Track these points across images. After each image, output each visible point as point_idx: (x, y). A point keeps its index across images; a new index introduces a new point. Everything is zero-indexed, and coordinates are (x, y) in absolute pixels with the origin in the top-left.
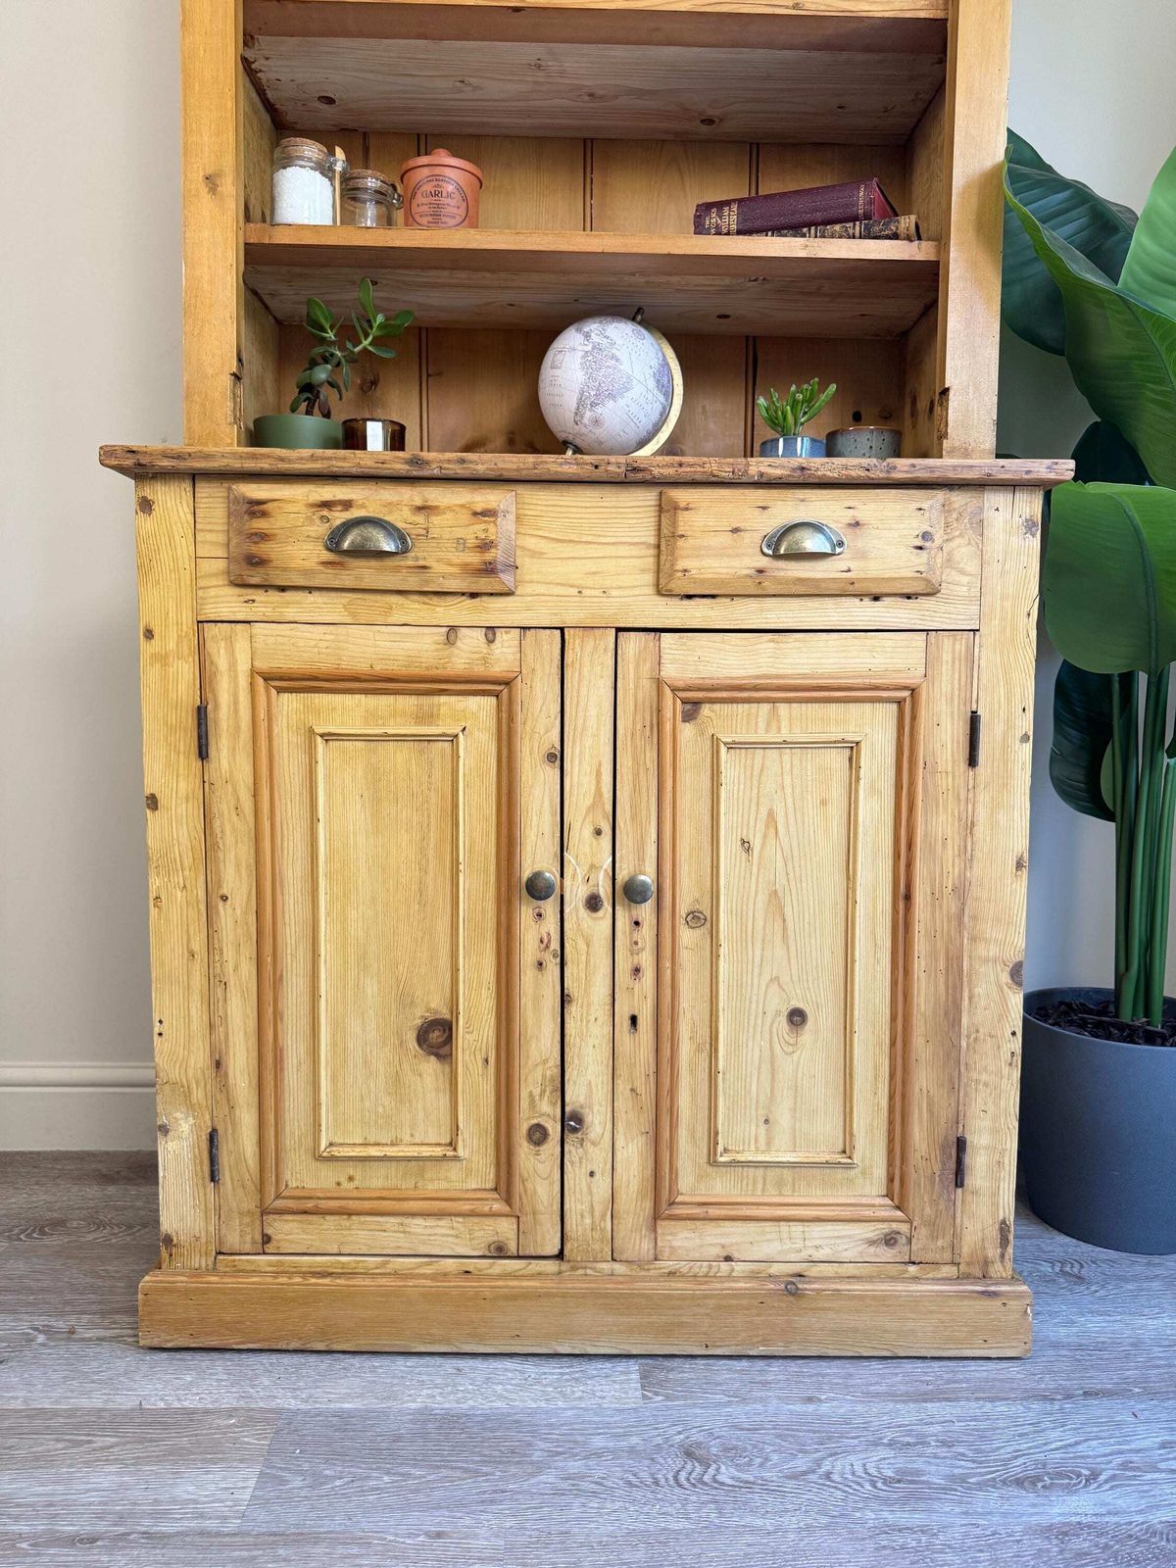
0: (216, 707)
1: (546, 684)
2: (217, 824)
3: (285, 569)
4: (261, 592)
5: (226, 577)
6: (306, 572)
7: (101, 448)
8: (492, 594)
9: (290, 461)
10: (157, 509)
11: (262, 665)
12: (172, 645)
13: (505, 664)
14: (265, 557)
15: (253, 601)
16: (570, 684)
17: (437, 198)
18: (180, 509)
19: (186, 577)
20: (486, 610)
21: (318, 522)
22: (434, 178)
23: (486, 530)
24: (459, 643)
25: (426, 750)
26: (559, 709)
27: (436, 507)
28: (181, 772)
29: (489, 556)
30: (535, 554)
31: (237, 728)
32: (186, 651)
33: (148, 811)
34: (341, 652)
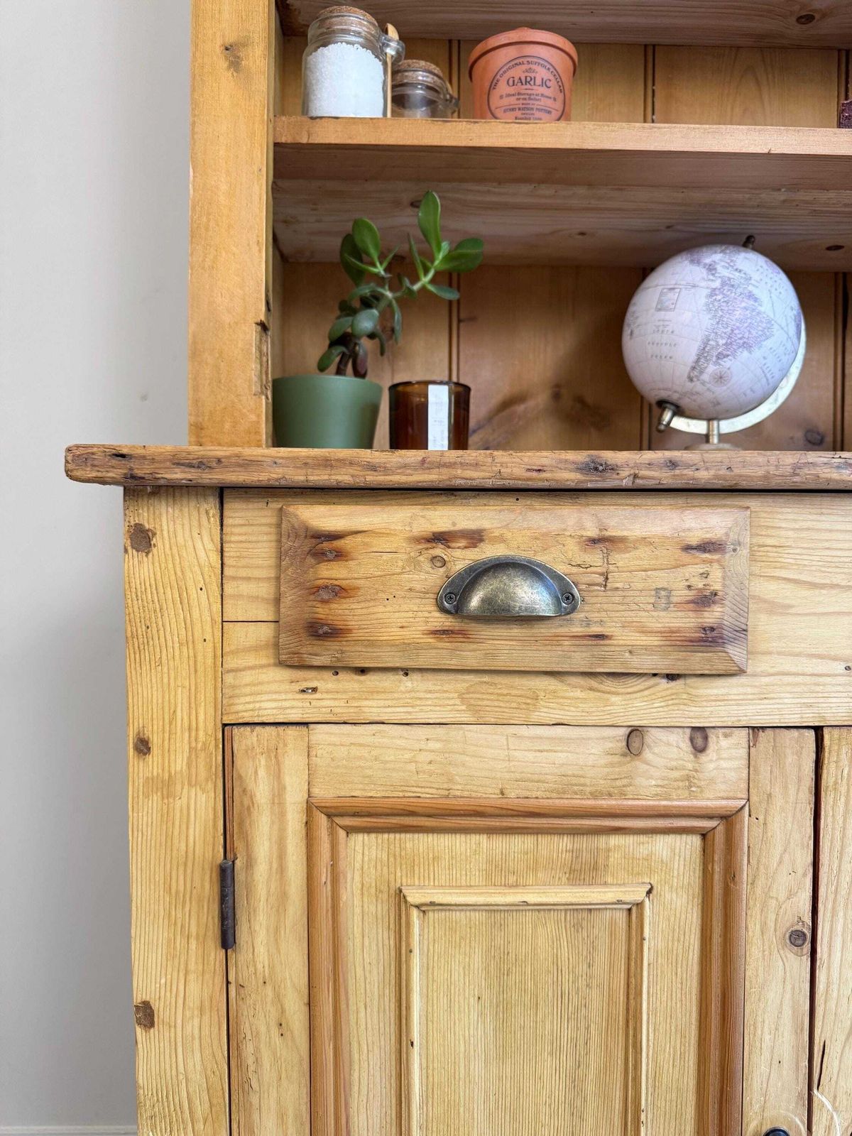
0: (250, 864)
1: (790, 819)
2: (248, 1049)
3: (372, 644)
4: (328, 675)
5: (271, 651)
6: (405, 647)
7: (69, 450)
8: (702, 675)
9: (386, 470)
10: (160, 545)
11: (325, 793)
12: (179, 764)
13: (723, 787)
14: (340, 625)
15: (314, 690)
16: (830, 820)
17: (528, 86)
18: (199, 545)
19: (206, 655)
20: (693, 699)
21: (427, 566)
22: (525, 60)
23: (705, 575)
24: (647, 754)
25: (585, 923)
26: (810, 858)
27: (622, 540)
28: (192, 967)
29: (711, 616)
30: (774, 608)
31: (283, 896)
32: (203, 773)
33: (138, 1030)
34: (452, 770)
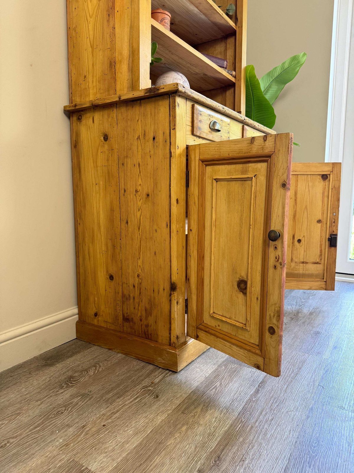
0: (191, 172)
1: (283, 156)
2: (190, 207)
5: (191, 132)
11: (202, 157)
12: (182, 152)
13: (269, 149)
18: (184, 109)
19: (185, 130)
24: (255, 143)
25: (244, 184)
28: (182, 191)
31: (195, 178)
32: (184, 154)
34: (221, 150)
